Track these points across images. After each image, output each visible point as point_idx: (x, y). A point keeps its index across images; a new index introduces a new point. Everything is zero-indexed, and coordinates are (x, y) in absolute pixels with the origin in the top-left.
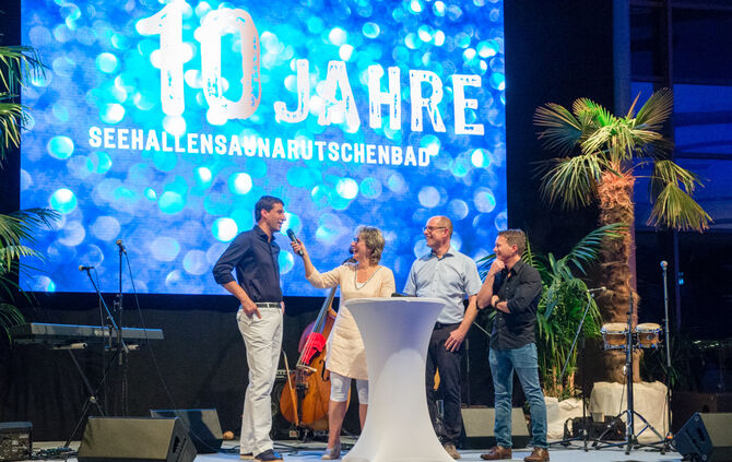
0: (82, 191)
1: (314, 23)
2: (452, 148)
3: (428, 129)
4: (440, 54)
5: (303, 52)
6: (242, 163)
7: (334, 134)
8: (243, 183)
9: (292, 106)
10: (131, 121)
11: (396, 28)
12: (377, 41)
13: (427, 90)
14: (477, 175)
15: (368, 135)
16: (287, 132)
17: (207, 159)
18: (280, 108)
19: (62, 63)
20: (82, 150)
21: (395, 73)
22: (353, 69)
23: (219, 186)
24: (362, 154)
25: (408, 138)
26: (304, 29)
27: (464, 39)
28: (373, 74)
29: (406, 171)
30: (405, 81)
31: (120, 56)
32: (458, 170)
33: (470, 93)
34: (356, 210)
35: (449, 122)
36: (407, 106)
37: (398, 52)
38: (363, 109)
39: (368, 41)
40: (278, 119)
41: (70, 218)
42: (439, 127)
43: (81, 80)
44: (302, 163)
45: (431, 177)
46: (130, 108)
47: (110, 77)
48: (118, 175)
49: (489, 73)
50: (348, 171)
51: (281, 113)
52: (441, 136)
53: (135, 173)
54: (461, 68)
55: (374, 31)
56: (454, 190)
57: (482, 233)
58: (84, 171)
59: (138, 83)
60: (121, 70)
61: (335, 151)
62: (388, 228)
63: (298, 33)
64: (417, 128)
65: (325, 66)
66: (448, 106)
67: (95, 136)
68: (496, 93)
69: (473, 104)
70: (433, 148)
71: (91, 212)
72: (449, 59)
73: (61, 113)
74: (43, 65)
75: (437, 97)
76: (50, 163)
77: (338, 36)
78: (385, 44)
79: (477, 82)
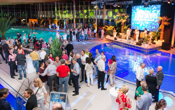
0: (134, 23)
1: (147, 10)
2: (155, 20)
3: (154, 18)
6: (142, 21)
7: (147, 19)
8: (142, 22)
9: (145, 17)
10: (136, 18)
11: (152, 10)
13: (154, 15)
16: (144, 19)
19: (133, 15)
21: (152, 14)
22: (149, 14)
23: (140, 23)
24: (149, 20)
25: (152, 19)
27: (157, 11)
28: (150, 14)
29: (152, 22)
33: (157, 15)
36: (152, 16)
37: (152, 12)
38: (149, 17)
43: (134, 16)
48: (136, 22)
51: (144, 17)
52: (155, 19)
56: (155, 23)
59: (137, 16)
64: (153, 18)
65: (147, 14)
66: (155, 16)
69: (157, 16)
70: (154, 19)
71: (134, 24)
72: (156, 12)
73: (133, 18)
75: (155, 15)
76: (133, 21)
77: (148, 11)
78: (151, 11)
79: (158, 14)
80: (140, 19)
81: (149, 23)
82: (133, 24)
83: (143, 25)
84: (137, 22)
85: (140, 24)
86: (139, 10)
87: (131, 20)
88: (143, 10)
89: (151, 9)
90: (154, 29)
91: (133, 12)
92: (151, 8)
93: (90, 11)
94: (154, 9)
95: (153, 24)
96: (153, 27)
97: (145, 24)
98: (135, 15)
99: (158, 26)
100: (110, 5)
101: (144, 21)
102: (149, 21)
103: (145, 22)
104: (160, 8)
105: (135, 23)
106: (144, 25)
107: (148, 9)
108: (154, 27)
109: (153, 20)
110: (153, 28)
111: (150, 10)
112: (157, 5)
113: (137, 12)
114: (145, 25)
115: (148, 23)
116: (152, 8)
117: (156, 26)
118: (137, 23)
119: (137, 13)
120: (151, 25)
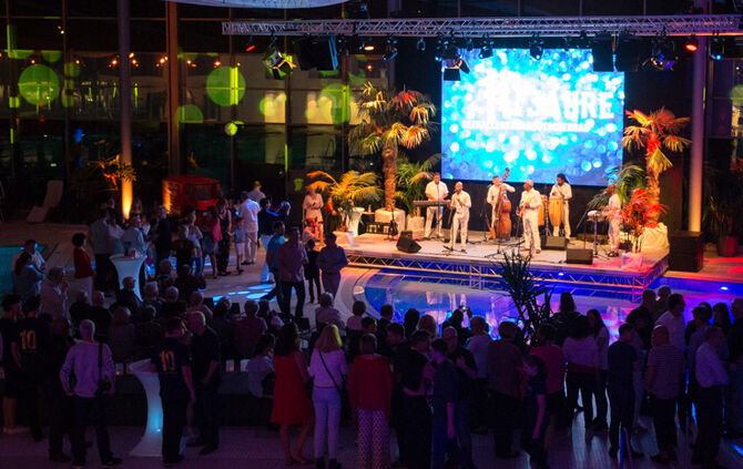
0: (461, 144)
1: (544, 76)
3: (589, 117)
4: (595, 85)
5: (539, 88)
6: (515, 132)
7: (550, 120)
8: (515, 140)
9: (534, 109)
10: (476, 118)
11: (577, 75)
12: (569, 81)
13: (589, 100)
14: (609, 135)
15: (566, 121)
16: (532, 120)
17: (503, 131)
18: (530, 110)
19: (455, 98)
20: (461, 129)
21: (576, 93)
22: (559, 93)
23: (508, 142)
24: (562, 128)
25: (581, 120)
26: (540, 78)
27: (606, 78)
28: (566, 94)
29: (579, 135)
30: (580, 97)
31: (473, 94)
32: (602, 133)
33: (609, 100)
34: (559, 149)
35: (598, 113)
36: (580, 107)
37: (578, 85)
38: (562, 110)
39: (565, 82)
40: (529, 115)
41: (457, 154)
42: (594, 115)
43: (461, 104)
44: (537, 132)
45: (590, 136)
46: (477, 114)
47: (470, 103)
48: (473, 137)
49: (617, 92)
51: (531, 113)
52: (595, 120)
53: (478, 137)
54: (604, 90)
55: (567, 77)
56: (600, 141)
57: (611, 159)
58: (462, 136)
59: (480, 104)
60: (474, 99)
61: (551, 127)
62: (572, 157)
63: (537, 81)
64: (584, 116)
65: (547, 93)
66: (598, 108)
67: (465, 124)
68: (619, 100)
69: (610, 105)
70: (590, 124)
71: (464, 151)
72: (599, 86)
73: (454, 116)
74: (449, 99)
75: (593, 103)
76: (451, 134)
77: (553, 80)
78: (572, 82)
79: (611, 96)
80: (500, 117)
81: (564, 141)
82: (452, 149)
83: (522, 153)
84: (486, 138)
85: (503, 150)
86: (492, 72)
87: (440, 127)
88: (517, 74)
89: (571, 68)
90: (594, 171)
92: (570, 62)
95: (588, 145)
96: (591, 160)
97: (537, 147)
98: (468, 97)
99: (615, 154)
101: (528, 135)
102: (565, 134)
103: (536, 138)
105: (472, 145)
106: (531, 155)
107: (549, 68)
108: (598, 164)
109: (588, 127)
110: (587, 167)
111: (561, 74)
113: (481, 82)
114: (540, 156)
115: (555, 143)
116: (577, 62)
117: (604, 157)
118: (483, 144)
119: (478, 89)
120: (578, 152)
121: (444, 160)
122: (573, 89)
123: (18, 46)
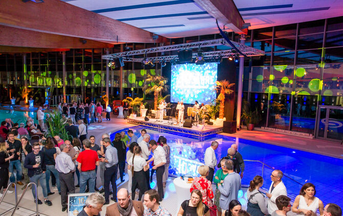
0: (175, 92)
1: (196, 72)
2: (210, 86)
5: (194, 75)
6: (188, 89)
7: (197, 85)
8: (188, 91)
9: (193, 82)
10: (179, 85)
11: (204, 71)
13: (207, 79)
14: (213, 90)
15: (201, 85)
16: (193, 85)
19: (174, 79)
20: (175, 88)
21: (204, 76)
22: (200, 77)
23: (186, 91)
24: (200, 87)
25: (205, 85)
27: (212, 71)
28: (202, 77)
29: (204, 89)
31: (179, 78)
32: (211, 89)
34: (199, 94)
36: (205, 81)
37: (205, 74)
38: (200, 82)
42: (209, 83)
43: (175, 80)
44: (194, 88)
45: (207, 90)
46: (179, 83)
47: (178, 80)
48: (178, 90)
49: (215, 76)
50: (198, 89)
54: (212, 75)
55: (202, 72)
56: (210, 91)
58: (176, 90)
59: (180, 81)
61: (197, 87)
64: (206, 83)
65: (196, 77)
66: (210, 81)
67: (176, 86)
69: (213, 80)
70: (208, 86)
71: (176, 94)
72: (210, 74)
73: (174, 84)
75: (209, 79)
76: (173, 89)
77: (198, 73)
78: (203, 73)
79: (213, 77)
80: (185, 85)
81: (201, 91)
82: (173, 94)
83: (190, 95)
84: (181, 90)
85: (185, 94)
86: (183, 71)
87: (170, 87)
88: (189, 71)
89: (203, 69)
90: (208, 101)
91: (174, 74)
93: (95, 74)
94: (208, 69)
95: (207, 92)
96: (207, 97)
97: (194, 93)
98: (177, 78)
99: (214, 96)
100: (132, 62)
101: (192, 89)
102: (201, 89)
104: (217, 68)
105: (178, 92)
106: (192, 95)
107: (197, 69)
108: (209, 99)
109: (207, 87)
110: (206, 100)
111: (200, 70)
112: (213, 63)
113: (180, 74)
114: (194, 96)
115: (198, 92)
116: (204, 67)
117: (211, 96)
118: (180, 92)
119: (179, 76)
120: (204, 95)
121: (171, 97)
122: (203, 75)
123: (95, 70)
